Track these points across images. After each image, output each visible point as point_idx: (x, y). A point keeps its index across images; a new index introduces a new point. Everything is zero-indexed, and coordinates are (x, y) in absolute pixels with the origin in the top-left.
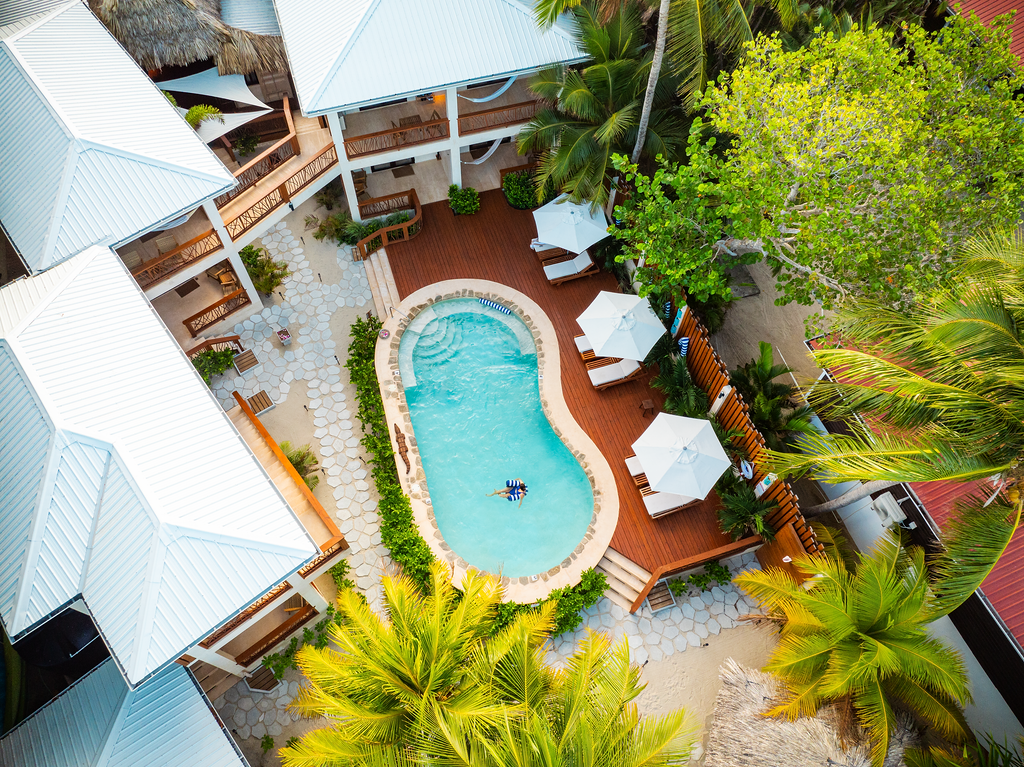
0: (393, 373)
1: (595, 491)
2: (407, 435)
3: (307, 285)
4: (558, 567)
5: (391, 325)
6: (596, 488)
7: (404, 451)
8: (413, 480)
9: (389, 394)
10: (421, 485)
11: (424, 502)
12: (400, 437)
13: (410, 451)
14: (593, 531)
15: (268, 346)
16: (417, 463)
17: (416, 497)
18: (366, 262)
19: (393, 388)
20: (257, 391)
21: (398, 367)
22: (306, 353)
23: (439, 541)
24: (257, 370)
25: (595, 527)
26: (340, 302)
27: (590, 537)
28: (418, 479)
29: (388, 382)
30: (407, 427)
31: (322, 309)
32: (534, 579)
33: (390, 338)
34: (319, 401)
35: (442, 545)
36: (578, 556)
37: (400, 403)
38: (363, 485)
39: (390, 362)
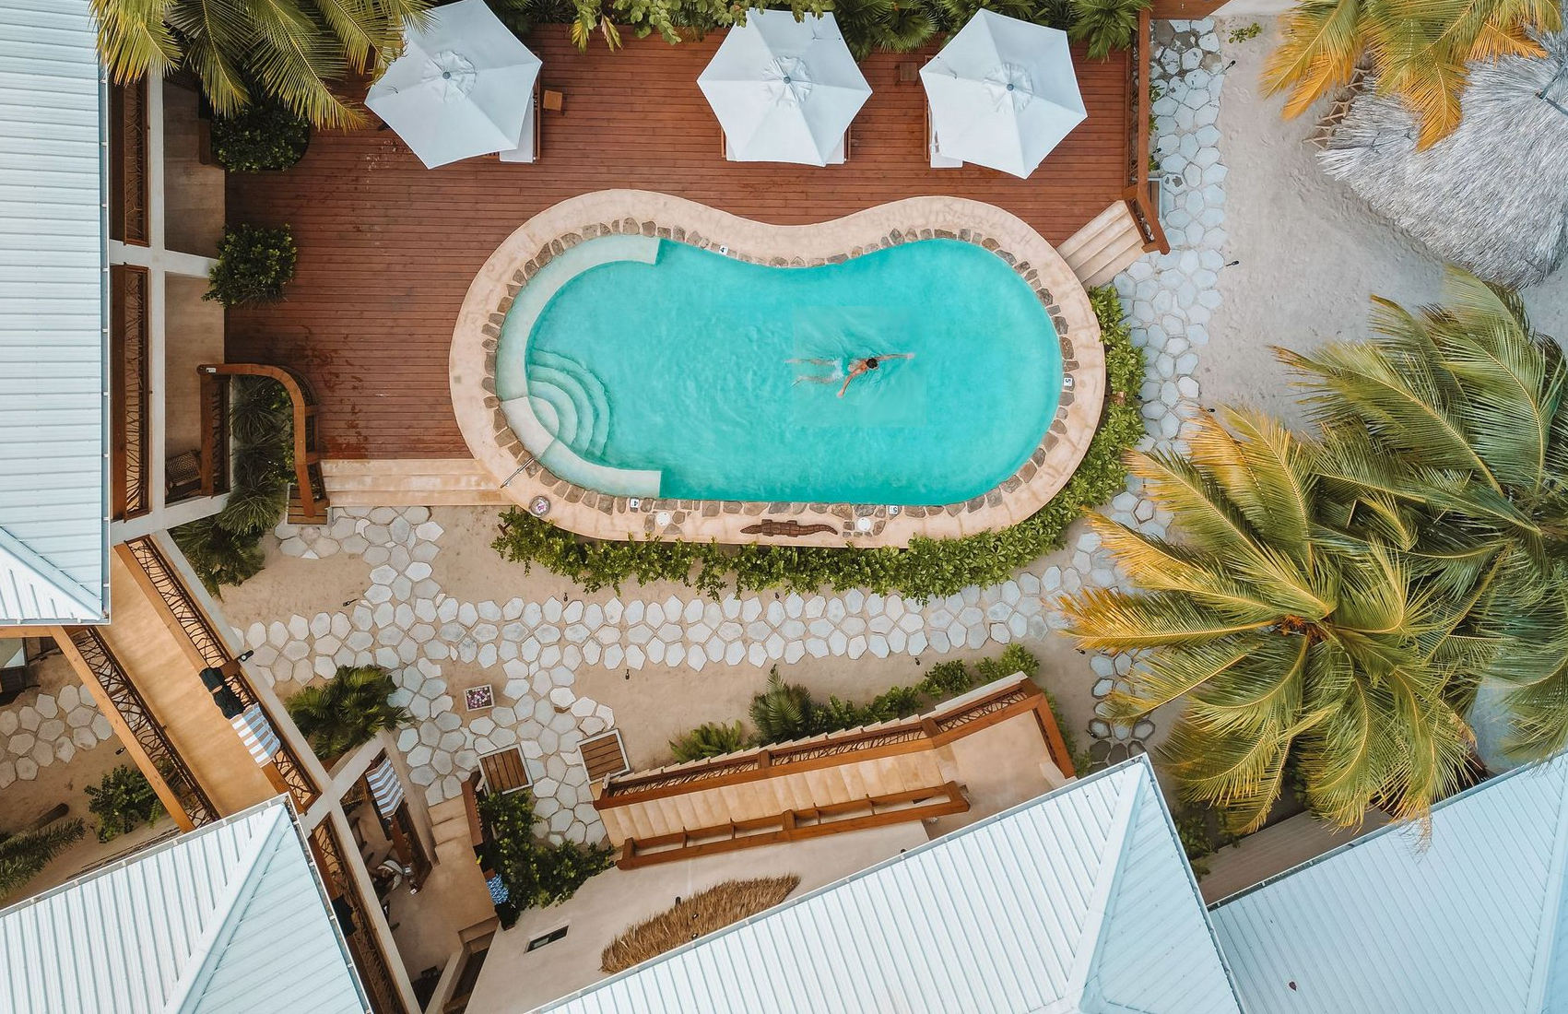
0: (634, 510)
1: (961, 238)
2: (765, 515)
3: (354, 628)
4: (1063, 340)
5: (524, 491)
6: (956, 232)
7: (792, 528)
8: (849, 526)
9: (673, 528)
10: (862, 515)
11: (893, 516)
12: (768, 527)
13: (795, 518)
14: (1024, 266)
15: (482, 725)
16: (821, 511)
17: (879, 528)
18: (335, 501)
19: (663, 518)
20: (578, 758)
21: (624, 498)
22: (520, 657)
23: (964, 513)
24: (530, 752)
25: (1020, 260)
26: (420, 571)
27: (1033, 274)
28: (850, 516)
29: (650, 523)
30: (749, 512)
31: (425, 609)
32: (1070, 384)
33: (554, 498)
34: (633, 650)
35: (972, 508)
36: (1055, 303)
37: (698, 514)
38: (815, 604)
39: (609, 510)
